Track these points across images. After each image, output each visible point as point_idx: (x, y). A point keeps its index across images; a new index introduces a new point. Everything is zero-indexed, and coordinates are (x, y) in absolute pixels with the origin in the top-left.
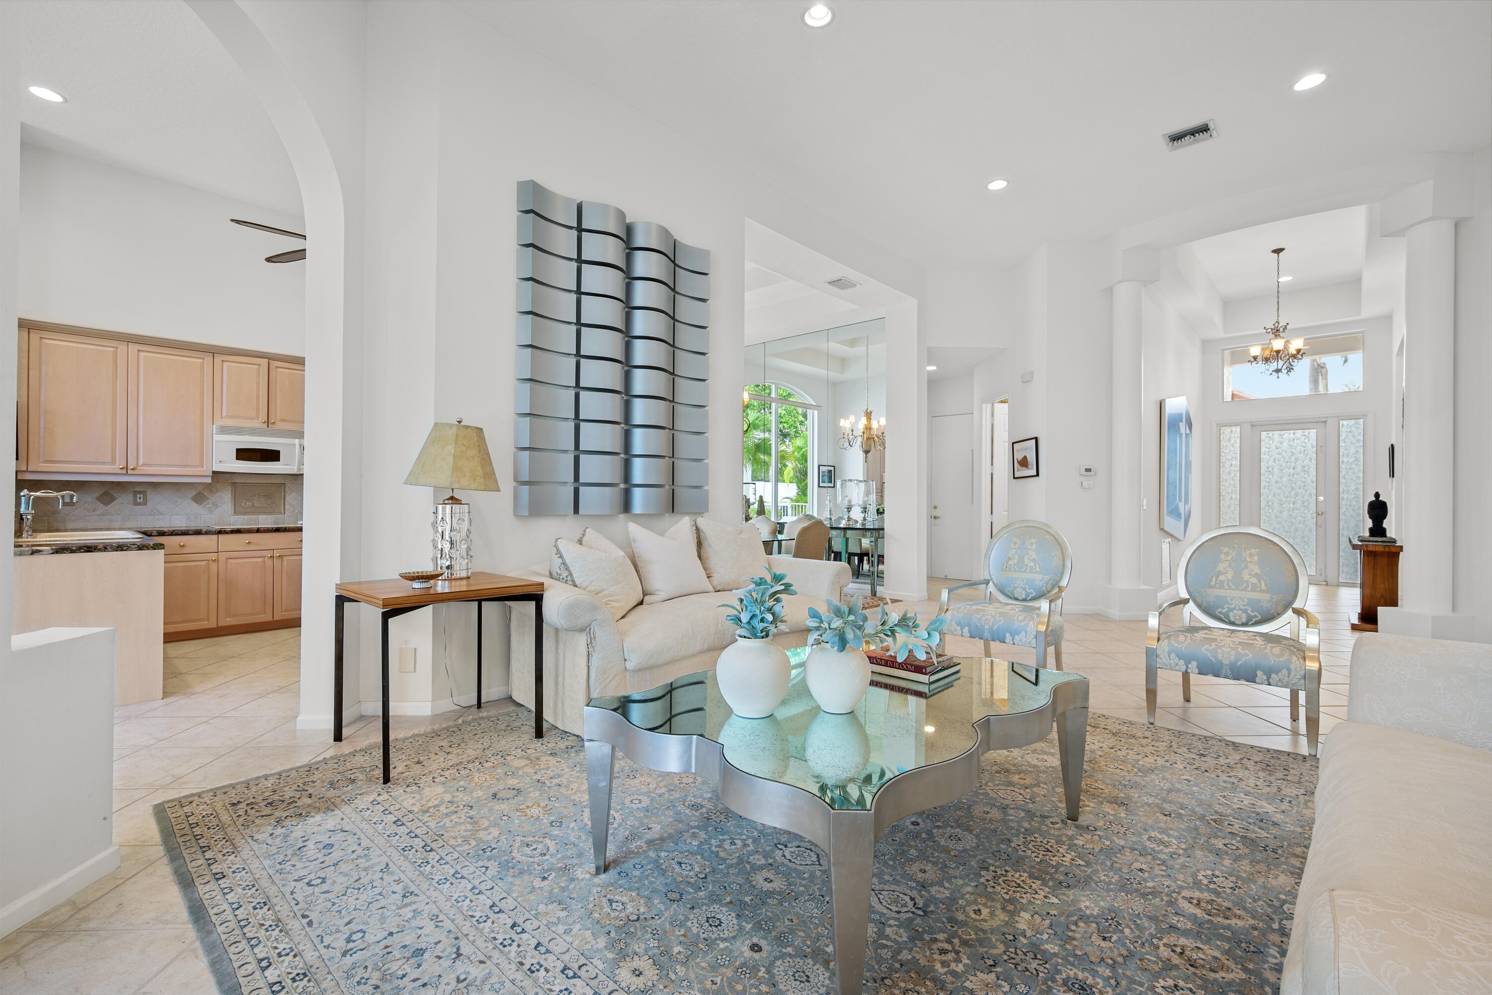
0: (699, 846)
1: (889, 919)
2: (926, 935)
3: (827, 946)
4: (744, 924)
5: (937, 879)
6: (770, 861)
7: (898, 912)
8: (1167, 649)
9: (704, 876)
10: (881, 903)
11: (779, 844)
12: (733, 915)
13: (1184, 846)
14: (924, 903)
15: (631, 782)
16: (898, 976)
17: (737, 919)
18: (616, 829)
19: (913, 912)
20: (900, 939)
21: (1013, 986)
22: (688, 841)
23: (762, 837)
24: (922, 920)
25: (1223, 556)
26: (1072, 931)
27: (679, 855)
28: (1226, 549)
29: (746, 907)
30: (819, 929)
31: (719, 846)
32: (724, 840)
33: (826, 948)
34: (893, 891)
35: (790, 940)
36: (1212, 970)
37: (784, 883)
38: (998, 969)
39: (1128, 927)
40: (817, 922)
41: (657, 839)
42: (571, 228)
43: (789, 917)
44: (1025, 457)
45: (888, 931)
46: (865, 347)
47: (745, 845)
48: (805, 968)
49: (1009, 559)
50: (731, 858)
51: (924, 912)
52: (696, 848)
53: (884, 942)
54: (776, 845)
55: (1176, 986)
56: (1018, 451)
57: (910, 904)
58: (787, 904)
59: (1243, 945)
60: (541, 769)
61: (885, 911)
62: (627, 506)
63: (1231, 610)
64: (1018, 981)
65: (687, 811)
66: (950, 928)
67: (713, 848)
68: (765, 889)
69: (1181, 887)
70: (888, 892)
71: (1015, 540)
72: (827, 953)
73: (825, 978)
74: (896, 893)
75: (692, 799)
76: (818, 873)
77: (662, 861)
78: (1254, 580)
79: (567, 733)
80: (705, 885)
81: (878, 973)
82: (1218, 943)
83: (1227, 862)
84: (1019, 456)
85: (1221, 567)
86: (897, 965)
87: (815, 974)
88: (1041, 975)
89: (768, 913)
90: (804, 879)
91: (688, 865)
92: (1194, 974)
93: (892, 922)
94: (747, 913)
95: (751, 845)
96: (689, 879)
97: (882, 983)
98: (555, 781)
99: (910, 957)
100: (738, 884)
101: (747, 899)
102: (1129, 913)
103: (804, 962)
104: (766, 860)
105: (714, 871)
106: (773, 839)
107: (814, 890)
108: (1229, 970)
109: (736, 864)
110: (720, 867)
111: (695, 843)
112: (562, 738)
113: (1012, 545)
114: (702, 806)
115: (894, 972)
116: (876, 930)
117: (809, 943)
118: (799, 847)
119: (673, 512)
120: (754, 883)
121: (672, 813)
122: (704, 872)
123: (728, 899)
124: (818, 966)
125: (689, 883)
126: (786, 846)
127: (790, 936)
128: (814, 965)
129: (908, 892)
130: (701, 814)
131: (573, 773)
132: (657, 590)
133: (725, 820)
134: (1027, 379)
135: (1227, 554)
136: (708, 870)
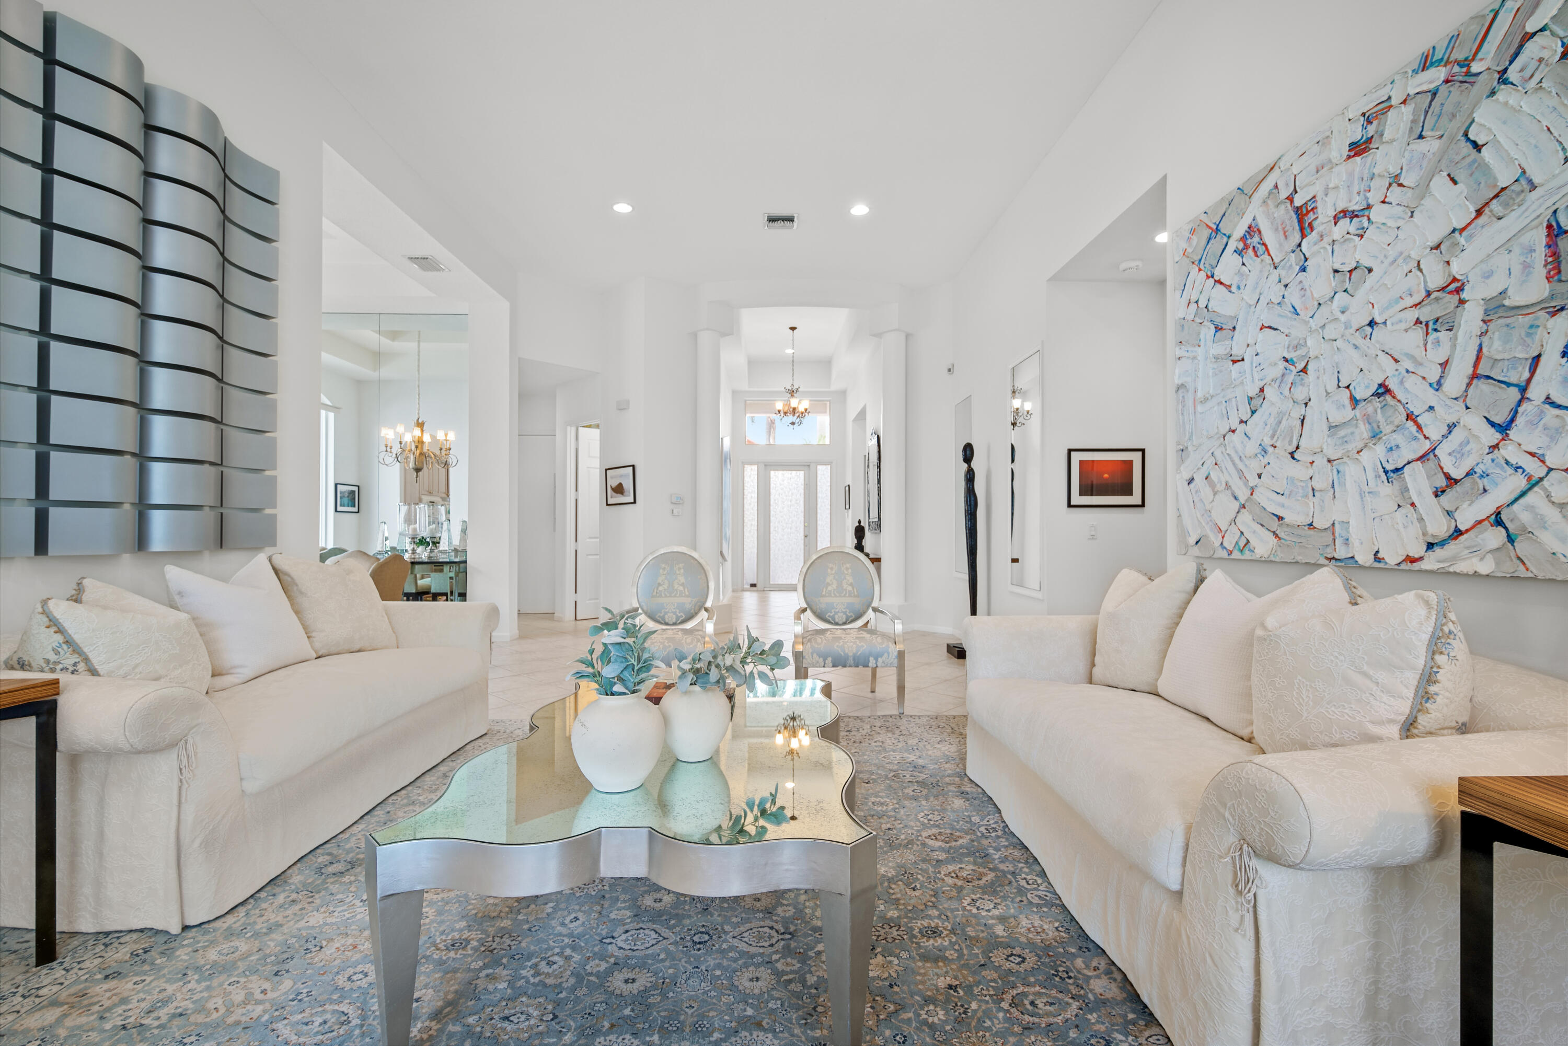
0: (511, 984)
1: (770, 955)
2: (809, 953)
3: (745, 1010)
4: (648, 1039)
5: (774, 901)
6: (612, 960)
7: (772, 945)
8: (810, 651)
9: (551, 1016)
10: (751, 945)
11: (603, 939)
12: (628, 1036)
13: (895, 802)
14: (783, 926)
15: (321, 955)
16: (822, 999)
17: (636, 1038)
18: (362, 1026)
19: (782, 939)
20: (793, 968)
21: (898, 957)
22: (491, 987)
23: (577, 941)
24: (795, 941)
25: (829, 570)
26: (893, 894)
27: (496, 1010)
28: (831, 565)
29: (634, 1021)
30: (723, 999)
31: (537, 974)
32: (536, 965)
33: (745, 1013)
34: (751, 929)
35: (707, 1026)
36: (980, 879)
37: (648, 975)
38: (879, 950)
39: (918, 874)
40: (715, 994)
41: (443, 1008)
42: (36, 53)
43: (686, 1005)
44: (620, 485)
45: (779, 966)
46: (416, 344)
47: (568, 958)
48: (747, 1042)
49: (659, 584)
50: (564, 979)
51: (790, 934)
52: (509, 991)
53: (785, 977)
54: (601, 941)
55: (973, 900)
56: (612, 478)
57: (774, 933)
58: (671, 994)
59: (977, 854)
60: (109, 1009)
61: (761, 950)
62: (141, 541)
63: (836, 613)
64: (898, 951)
65: (452, 954)
66: (819, 937)
67: (532, 980)
68: (635, 992)
69: (918, 831)
70: (748, 933)
71: (663, 566)
72: (750, 1017)
73: (771, 1040)
74: (754, 930)
75: (444, 937)
76: (672, 948)
77: (479, 1029)
78: (850, 588)
79: (107, 934)
80: (562, 1024)
81: (806, 1007)
82: (966, 859)
83: (924, 803)
84: (613, 483)
85: (828, 580)
86: (814, 991)
87: (759, 1042)
88: (905, 937)
89: (662, 1014)
90: (663, 961)
91: (519, 1015)
92: (973, 886)
93: (775, 957)
94: (641, 1026)
95: (573, 954)
96: (535, 1030)
97: (817, 1013)
98: (164, 1013)
99: (815, 978)
100: (601, 1003)
101: (627, 1012)
102: (910, 864)
103: (741, 1038)
104: (607, 962)
105: (557, 1003)
106: (591, 936)
107: (684, 967)
108: (986, 875)
109: (577, 982)
110: (561, 996)
111: (502, 986)
112: (106, 945)
113: (661, 571)
114: (468, 941)
115: (817, 999)
116: (769, 971)
117: (726, 1017)
118: (627, 931)
119: (221, 547)
120: (618, 992)
121: (431, 967)
122: (546, 1011)
123: (607, 1024)
124: (755, 1034)
125: (541, 1033)
126: (613, 937)
127: (705, 1022)
128: (751, 1035)
129: (762, 923)
130: (475, 949)
131: (190, 986)
132: (235, 667)
133: (514, 942)
134: (622, 407)
135: (832, 569)
136: (550, 1007)
